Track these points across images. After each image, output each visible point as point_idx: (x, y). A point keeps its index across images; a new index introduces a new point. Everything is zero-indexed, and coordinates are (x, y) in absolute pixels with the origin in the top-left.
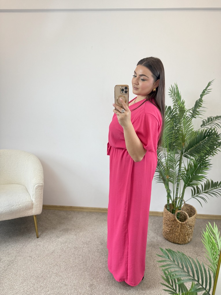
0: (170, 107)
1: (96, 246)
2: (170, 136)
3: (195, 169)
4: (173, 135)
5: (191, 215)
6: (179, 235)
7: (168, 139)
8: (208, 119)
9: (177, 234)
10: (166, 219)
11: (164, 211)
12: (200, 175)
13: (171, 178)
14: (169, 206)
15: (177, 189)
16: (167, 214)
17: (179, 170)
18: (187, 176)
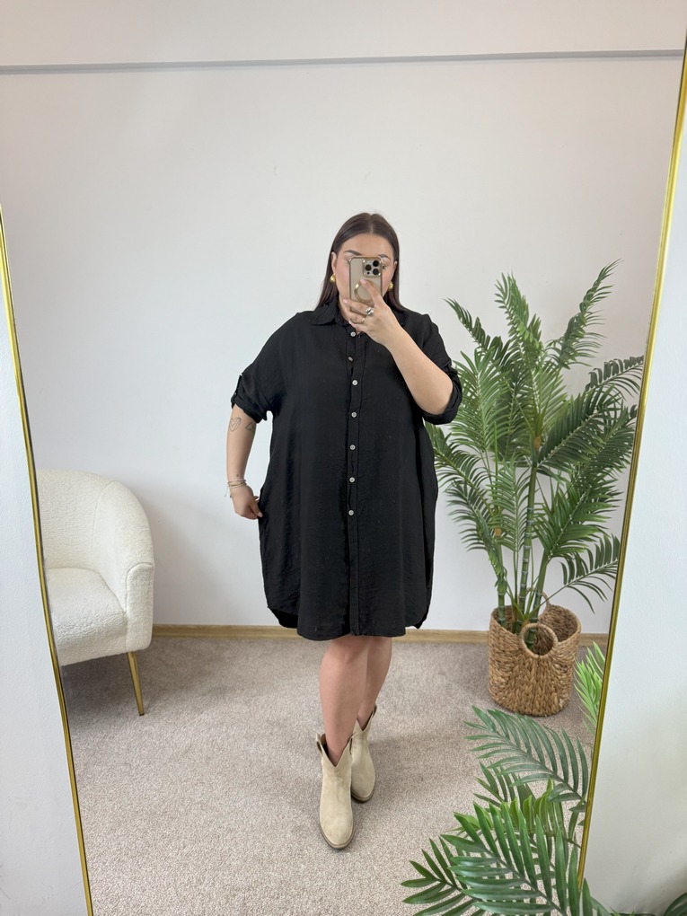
0: (498, 340)
2: (501, 419)
3: (574, 509)
4: (511, 414)
5: (565, 635)
6: (534, 689)
7: (496, 427)
8: (607, 366)
9: (528, 689)
10: (497, 650)
11: (491, 627)
12: (586, 523)
13: (508, 536)
14: (504, 614)
15: (525, 564)
16: (497, 635)
17: (528, 511)
18: (551, 528)
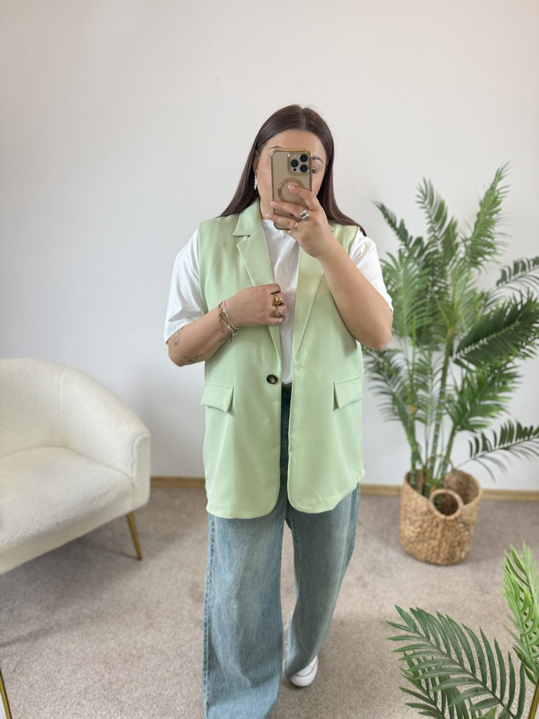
3: (481, 389)
5: (468, 496)
6: (440, 544)
7: (416, 317)
8: (516, 265)
12: (488, 402)
13: (420, 412)
14: (415, 477)
15: (436, 437)
16: (410, 497)
17: (441, 391)
18: (459, 407)
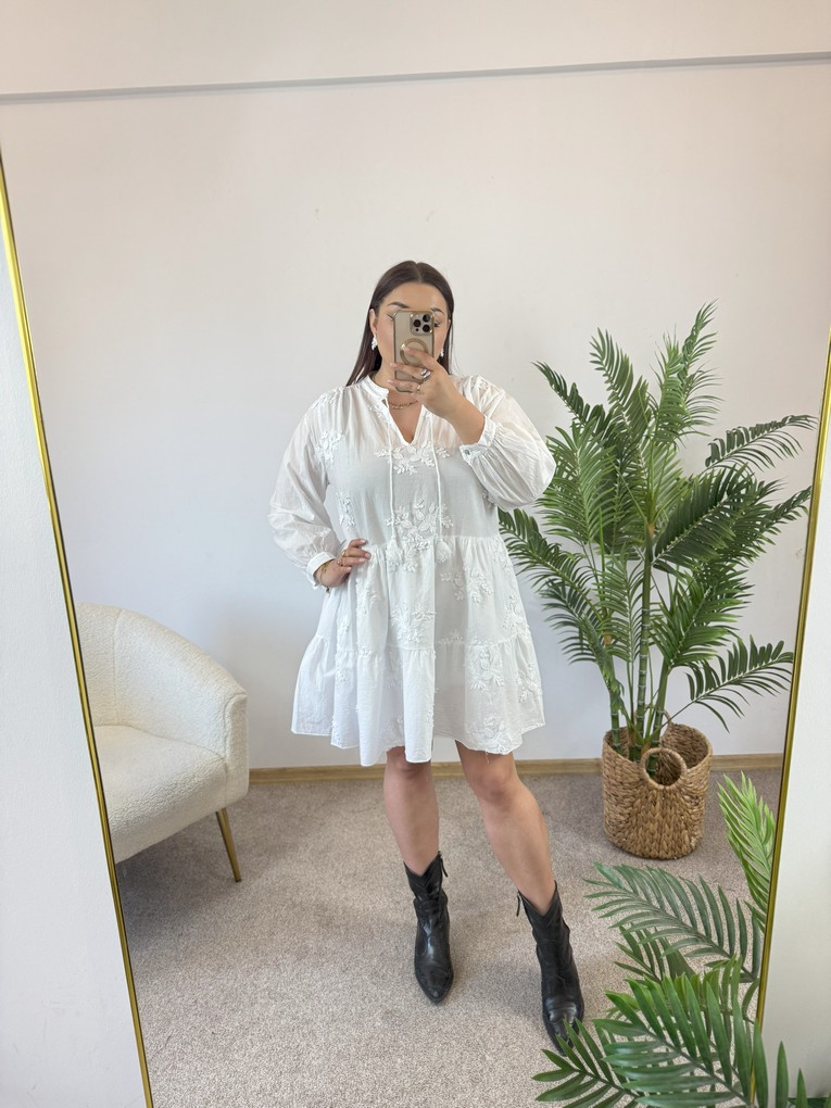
0: (598, 410)
1: (388, 893)
2: (605, 503)
3: (697, 607)
4: (616, 497)
5: (695, 760)
6: (661, 826)
7: (601, 513)
8: (729, 436)
9: (653, 827)
10: (613, 782)
11: (604, 753)
12: (712, 624)
13: (619, 643)
14: (619, 738)
15: (642, 676)
16: (613, 764)
17: (644, 612)
18: (671, 632)
